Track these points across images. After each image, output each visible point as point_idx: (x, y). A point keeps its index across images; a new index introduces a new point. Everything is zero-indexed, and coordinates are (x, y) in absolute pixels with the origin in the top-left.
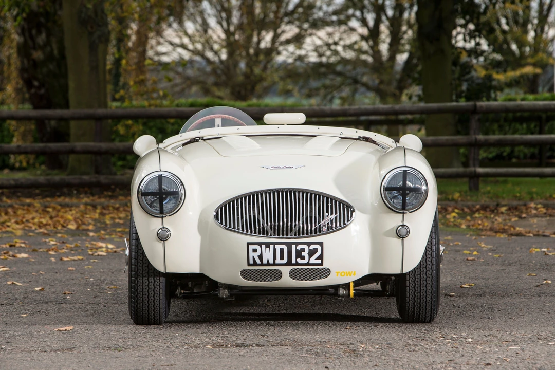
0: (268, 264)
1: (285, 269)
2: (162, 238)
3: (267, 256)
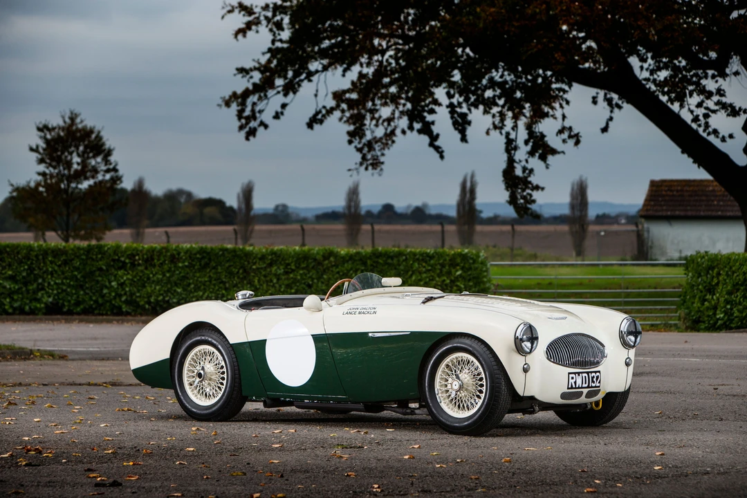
0: (579, 388)
1: (585, 391)
2: (526, 371)
3: (579, 382)
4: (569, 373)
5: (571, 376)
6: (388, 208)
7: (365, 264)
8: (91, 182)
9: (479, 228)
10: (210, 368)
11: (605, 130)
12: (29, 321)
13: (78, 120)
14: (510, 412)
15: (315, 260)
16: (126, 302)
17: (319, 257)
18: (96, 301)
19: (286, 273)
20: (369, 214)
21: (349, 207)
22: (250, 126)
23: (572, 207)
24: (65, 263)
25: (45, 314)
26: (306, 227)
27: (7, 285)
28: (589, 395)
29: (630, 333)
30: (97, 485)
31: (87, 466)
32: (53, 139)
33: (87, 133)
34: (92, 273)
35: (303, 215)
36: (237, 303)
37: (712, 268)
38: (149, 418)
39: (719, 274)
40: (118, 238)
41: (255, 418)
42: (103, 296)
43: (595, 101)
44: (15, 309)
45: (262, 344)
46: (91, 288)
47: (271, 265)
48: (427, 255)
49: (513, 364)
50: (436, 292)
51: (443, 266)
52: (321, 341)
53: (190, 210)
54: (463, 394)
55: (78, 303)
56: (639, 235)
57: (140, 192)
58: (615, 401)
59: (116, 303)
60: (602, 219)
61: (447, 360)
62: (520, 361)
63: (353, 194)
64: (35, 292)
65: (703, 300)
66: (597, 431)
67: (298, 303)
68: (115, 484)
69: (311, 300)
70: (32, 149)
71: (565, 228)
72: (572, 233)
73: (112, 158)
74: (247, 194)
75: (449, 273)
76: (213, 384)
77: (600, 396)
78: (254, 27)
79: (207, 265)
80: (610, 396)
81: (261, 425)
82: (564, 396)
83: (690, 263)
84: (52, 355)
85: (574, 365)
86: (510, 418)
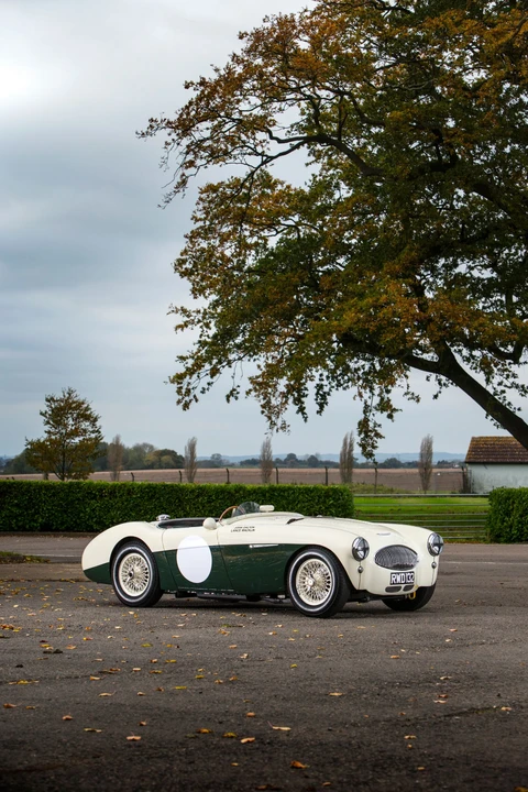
1: (403, 586)
2: (360, 572)
3: (399, 580)
4: (392, 573)
5: (393, 575)
6: (292, 456)
7: (264, 496)
8: (81, 438)
9: (356, 471)
10: (137, 569)
11: (436, 397)
12: (29, 535)
13: (74, 394)
14: (349, 601)
15: (229, 493)
16: (96, 522)
17: (233, 491)
18: (75, 522)
19: (209, 502)
20: (278, 460)
21: (264, 456)
22: (186, 399)
23: (422, 455)
24: (54, 495)
25: (40, 531)
26: (230, 470)
27: (14, 510)
28: (405, 589)
29: (435, 545)
30: (45, 652)
31: (42, 639)
32: (56, 408)
33: (80, 404)
34: (73, 501)
35: (231, 461)
36: (157, 523)
37: (509, 499)
38: (95, 605)
39: (513, 502)
40: (99, 477)
41: (170, 605)
42: (80, 518)
43: (428, 379)
44: (19, 527)
45: (174, 552)
46: (72, 513)
47: (198, 497)
48: (309, 489)
49: (351, 567)
50: (299, 516)
51: (320, 497)
52: (217, 551)
53: (152, 458)
54: (316, 588)
55: (62, 523)
56: (464, 476)
57: (117, 446)
58: (424, 593)
59: (90, 523)
60: (442, 464)
61: (305, 564)
62: (356, 565)
63: (266, 447)
64: (33, 515)
65: (503, 521)
66: (412, 614)
67: (200, 524)
68: (57, 652)
69: (208, 521)
70: (41, 414)
71: (417, 470)
72: (421, 474)
73: (98, 424)
74: (192, 447)
75: (325, 502)
76: (140, 581)
77: (414, 590)
78: (190, 326)
79: (153, 496)
80: (422, 590)
81: (173, 610)
82: (388, 589)
83: (492, 496)
84: (39, 559)
85: (395, 567)
86: (349, 605)
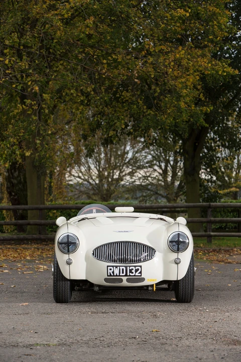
0: (117, 276)
1: (124, 278)
2: (69, 263)
3: (117, 272)
4: (108, 266)
5: (109, 268)
28: (130, 281)
82: (106, 280)
